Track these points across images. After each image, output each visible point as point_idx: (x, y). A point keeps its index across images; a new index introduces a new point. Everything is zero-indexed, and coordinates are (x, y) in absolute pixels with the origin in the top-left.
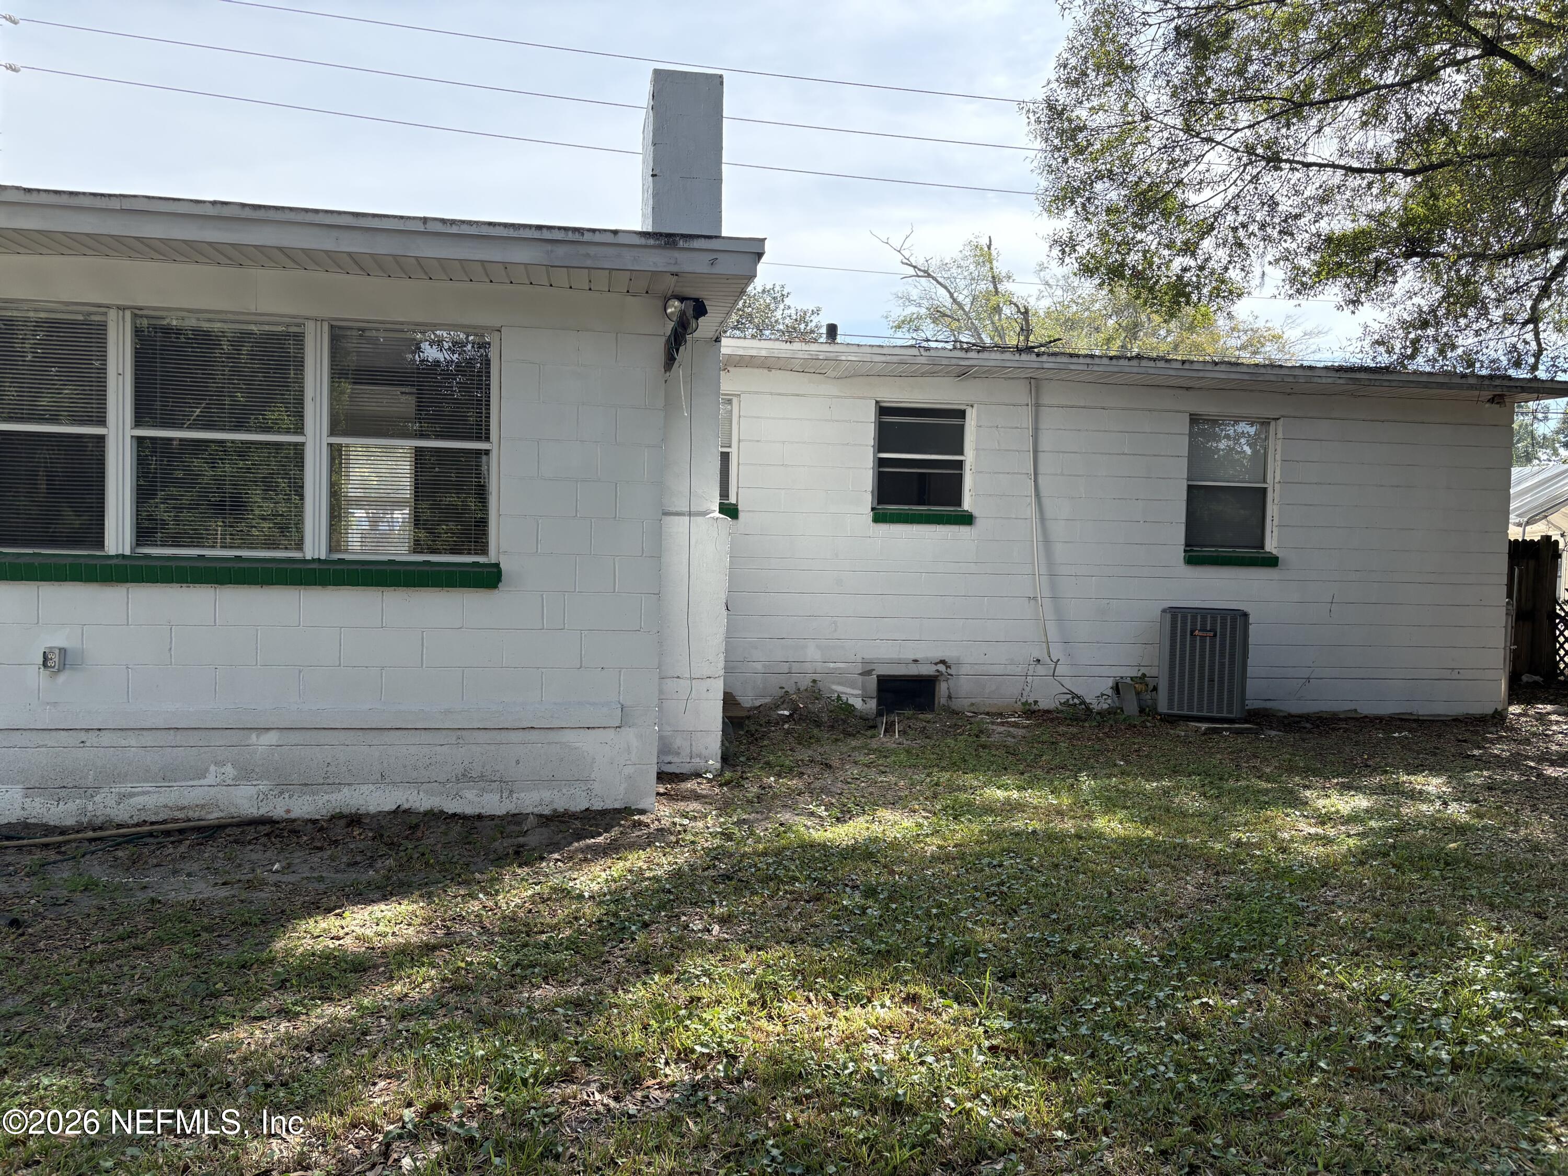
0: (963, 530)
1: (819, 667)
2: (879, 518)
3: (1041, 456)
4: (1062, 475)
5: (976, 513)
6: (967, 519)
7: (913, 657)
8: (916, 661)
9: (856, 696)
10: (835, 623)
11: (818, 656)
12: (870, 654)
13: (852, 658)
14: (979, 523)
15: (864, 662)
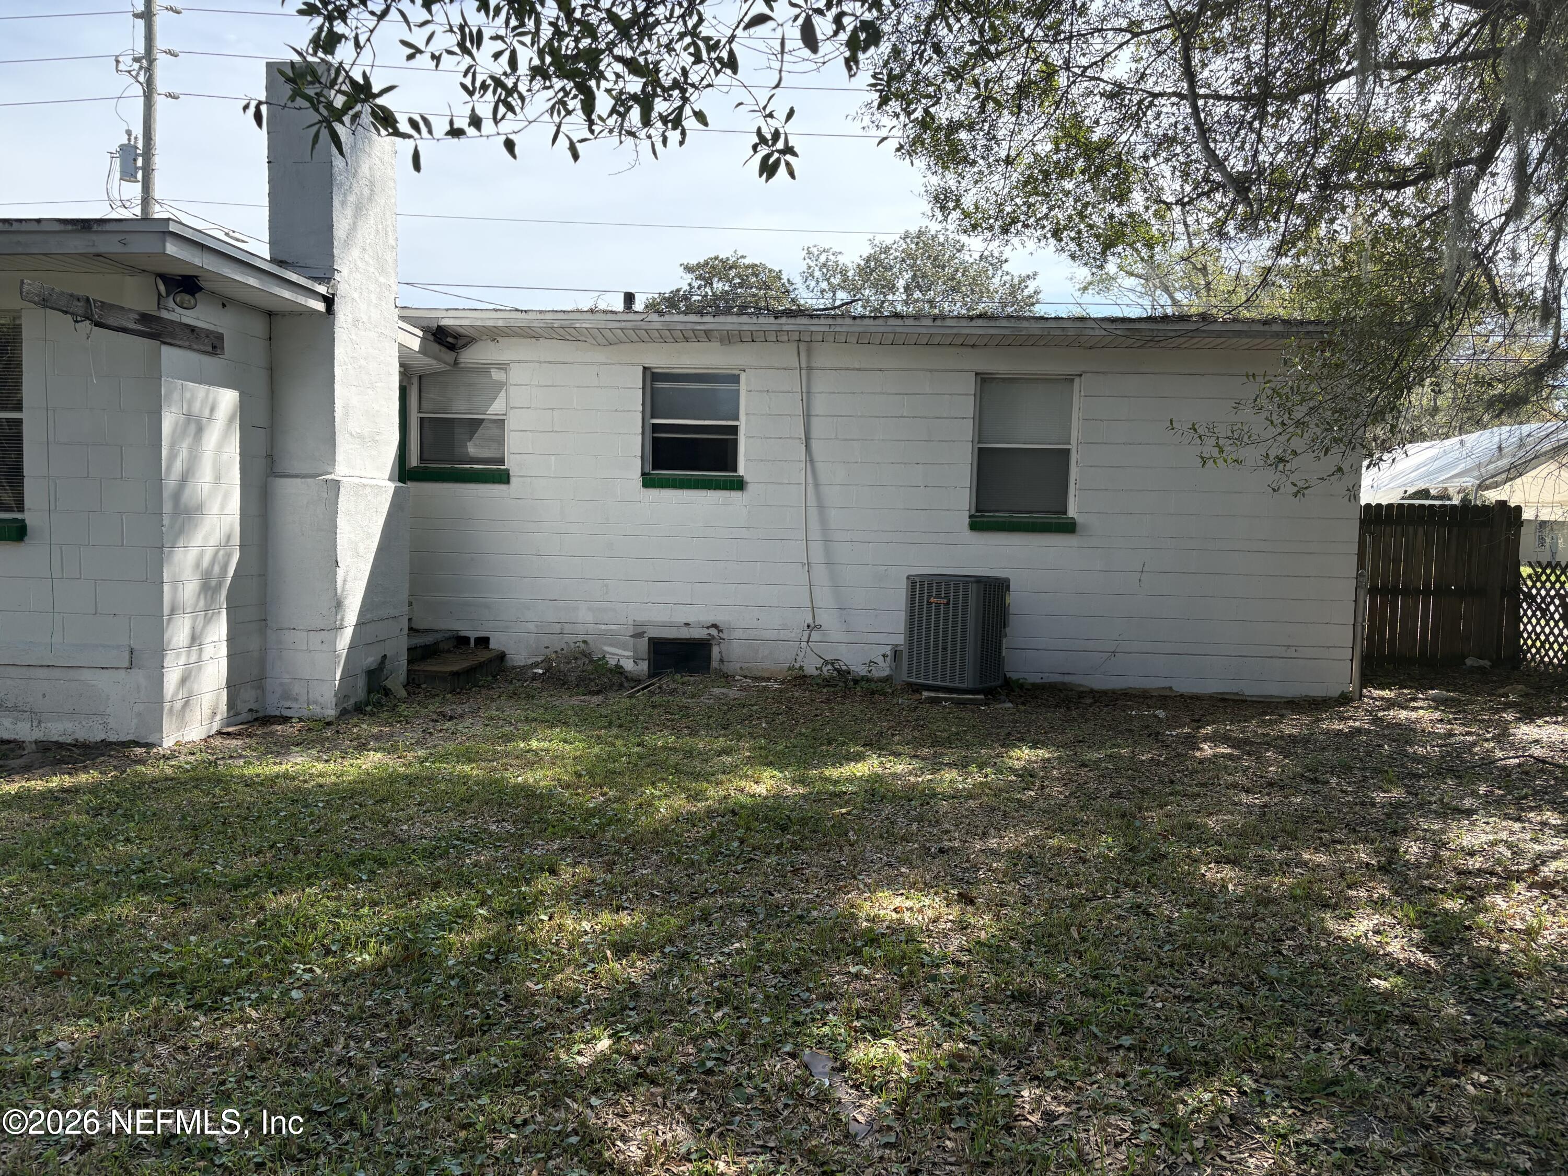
0: (735, 495)
1: (591, 628)
2: (649, 482)
3: (815, 421)
4: (837, 439)
5: (747, 478)
6: (739, 485)
7: (685, 621)
8: (687, 624)
9: (628, 657)
10: (606, 586)
11: (590, 618)
12: (642, 617)
13: (623, 621)
14: (751, 488)
15: (636, 625)
